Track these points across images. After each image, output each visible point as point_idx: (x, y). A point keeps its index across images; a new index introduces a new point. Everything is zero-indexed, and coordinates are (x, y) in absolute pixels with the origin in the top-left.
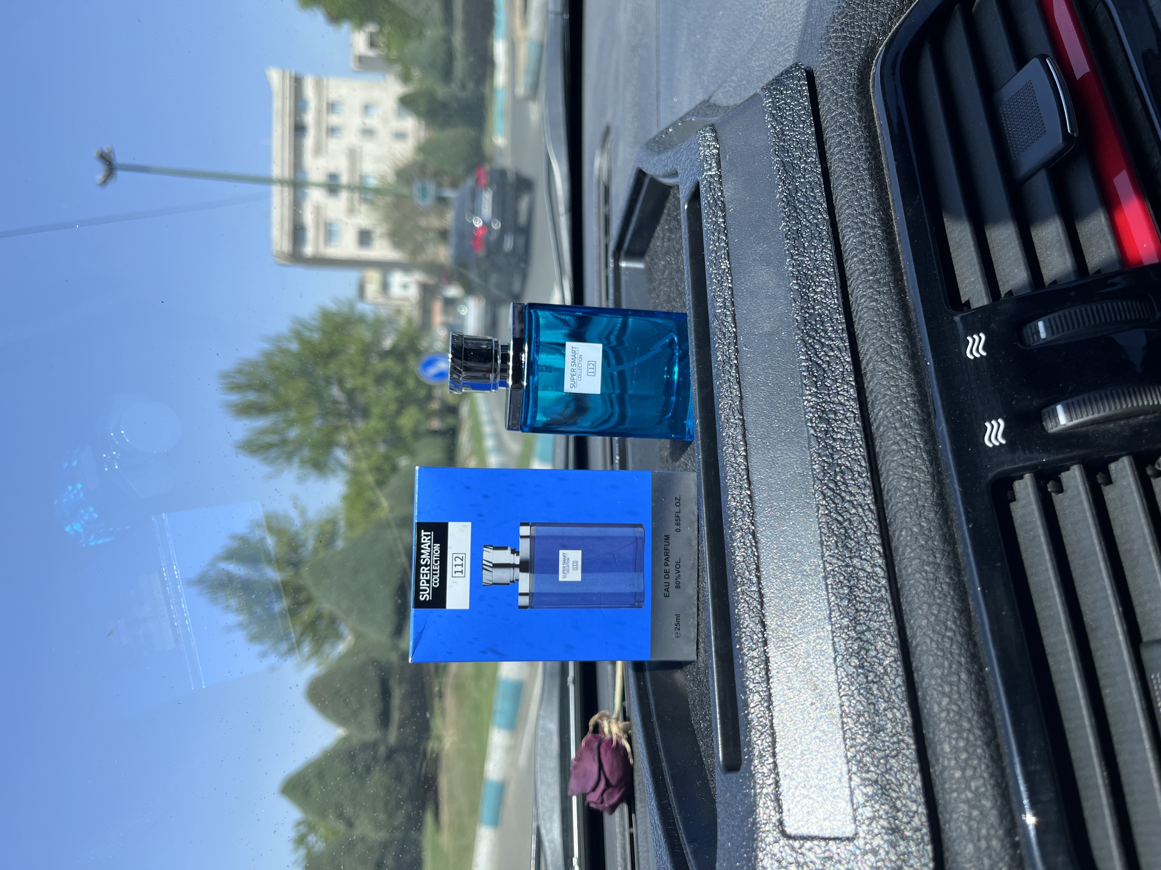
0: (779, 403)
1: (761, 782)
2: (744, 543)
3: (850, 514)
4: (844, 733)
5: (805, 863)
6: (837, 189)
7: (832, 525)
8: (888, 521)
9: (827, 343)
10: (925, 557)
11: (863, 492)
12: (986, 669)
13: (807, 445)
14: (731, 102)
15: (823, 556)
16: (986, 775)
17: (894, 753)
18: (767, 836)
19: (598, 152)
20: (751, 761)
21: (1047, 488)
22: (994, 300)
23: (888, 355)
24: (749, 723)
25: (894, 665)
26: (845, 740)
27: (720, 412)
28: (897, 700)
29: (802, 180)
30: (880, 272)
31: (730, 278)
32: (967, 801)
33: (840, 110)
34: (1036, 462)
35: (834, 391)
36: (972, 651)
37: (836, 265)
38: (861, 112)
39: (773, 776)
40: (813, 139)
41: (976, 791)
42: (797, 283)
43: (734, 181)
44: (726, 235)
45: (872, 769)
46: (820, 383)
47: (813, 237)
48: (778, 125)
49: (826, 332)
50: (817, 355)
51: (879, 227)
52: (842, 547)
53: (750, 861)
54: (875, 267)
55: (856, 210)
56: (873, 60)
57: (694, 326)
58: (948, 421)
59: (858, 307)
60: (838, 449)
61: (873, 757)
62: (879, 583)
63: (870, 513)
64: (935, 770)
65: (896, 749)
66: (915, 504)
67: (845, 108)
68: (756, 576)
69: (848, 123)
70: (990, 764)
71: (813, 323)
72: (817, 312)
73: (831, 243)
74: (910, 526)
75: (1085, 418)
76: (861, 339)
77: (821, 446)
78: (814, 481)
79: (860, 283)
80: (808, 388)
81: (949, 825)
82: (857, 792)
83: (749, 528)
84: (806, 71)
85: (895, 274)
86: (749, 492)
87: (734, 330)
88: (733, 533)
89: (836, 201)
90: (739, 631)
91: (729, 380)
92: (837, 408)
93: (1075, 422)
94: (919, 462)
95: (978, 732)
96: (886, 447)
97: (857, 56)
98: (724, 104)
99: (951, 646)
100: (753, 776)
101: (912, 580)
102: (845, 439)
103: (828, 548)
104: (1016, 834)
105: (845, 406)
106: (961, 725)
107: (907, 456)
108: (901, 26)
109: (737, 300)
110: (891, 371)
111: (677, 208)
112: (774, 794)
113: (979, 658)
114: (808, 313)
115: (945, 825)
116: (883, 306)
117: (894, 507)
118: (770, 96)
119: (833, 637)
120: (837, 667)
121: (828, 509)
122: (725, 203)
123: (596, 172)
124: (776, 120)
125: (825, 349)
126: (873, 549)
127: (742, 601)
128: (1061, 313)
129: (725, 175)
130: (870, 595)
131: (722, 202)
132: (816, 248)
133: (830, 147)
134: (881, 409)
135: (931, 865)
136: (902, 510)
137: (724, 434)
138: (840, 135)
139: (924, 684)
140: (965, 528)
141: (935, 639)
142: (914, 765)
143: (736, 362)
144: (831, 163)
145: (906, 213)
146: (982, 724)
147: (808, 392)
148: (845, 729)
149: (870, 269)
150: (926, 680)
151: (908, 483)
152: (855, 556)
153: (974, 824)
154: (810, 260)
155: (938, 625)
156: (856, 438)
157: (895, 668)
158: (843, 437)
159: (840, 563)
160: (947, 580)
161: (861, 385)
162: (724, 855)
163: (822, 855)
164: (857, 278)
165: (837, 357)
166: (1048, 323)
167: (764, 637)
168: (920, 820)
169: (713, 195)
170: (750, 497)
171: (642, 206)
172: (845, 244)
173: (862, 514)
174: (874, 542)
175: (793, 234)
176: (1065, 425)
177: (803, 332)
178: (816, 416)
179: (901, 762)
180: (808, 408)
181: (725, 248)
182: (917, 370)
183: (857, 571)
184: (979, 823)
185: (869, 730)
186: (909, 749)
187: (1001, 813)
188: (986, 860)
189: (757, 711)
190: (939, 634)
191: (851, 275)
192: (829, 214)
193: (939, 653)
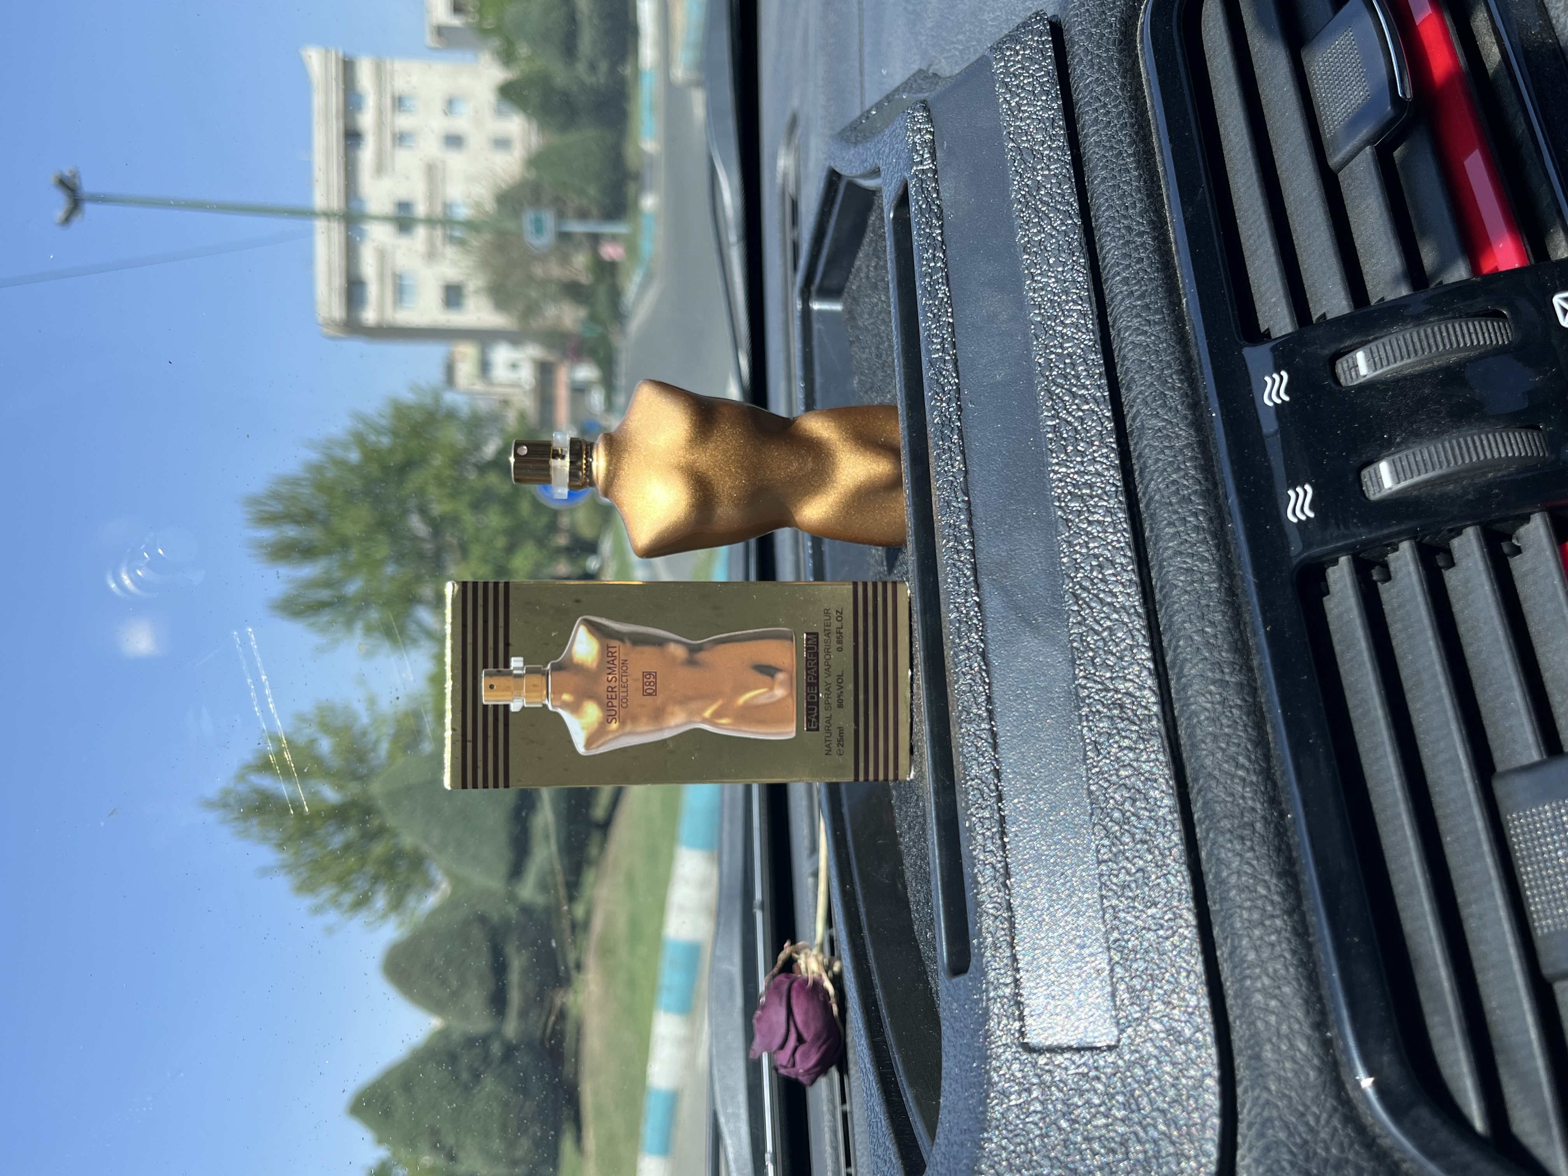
0: (1016, 477)
1: (996, 982)
2: (970, 667)
3: (1111, 620)
4: (1104, 911)
5: (1053, 1082)
6: (1092, 181)
7: (1087, 636)
8: (1161, 628)
9: (1080, 393)
10: (1210, 674)
11: (1129, 591)
12: (1289, 816)
13: (1054, 533)
14: (955, 70)
15: (1075, 677)
16: (1288, 955)
17: (1170, 932)
18: (1004, 1052)
20: (982, 955)
21: (1371, 576)
22: (1300, 327)
23: (1160, 406)
24: (979, 904)
25: (1170, 817)
26: (1104, 919)
27: (938, 494)
28: (1173, 864)
29: (1046, 172)
30: (1150, 295)
31: (950, 310)
32: (1264, 991)
33: (1097, 75)
34: (1353, 540)
35: (1089, 457)
36: (1271, 794)
37: (1091, 287)
38: (1125, 78)
39: (1011, 973)
40: (1060, 115)
41: (1275, 978)
42: (1040, 314)
43: (954, 177)
44: (944, 252)
45: (1140, 955)
46: (1070, 448)
47: (1060, 249)
48: (1012, 97)
49: (1077, 377)
50: (1066, 410)
51: (1148, 233)
52: (1101, 665)
53: (982, 1087)
54: (1144, 288)
55: (1118, 211)
56: (1142, 4)
57: (904, 379)
58: (1239, 490)
59: (1122, 342)
60: (1096, 534)
61: (1141, 939)
62: (1150, 710)
63: (1137, 618)
64: (1222, 953)
65: (1172, 928)
66: (1196, 604)
67: (1104, 72)
68: (987, 710)
69: (1107, 93)
70: (1292, 940)
71: (1062, 366)
72: (1066, 352)
73: (1084, 258)
74: (1189, 633)
75: (1417, 479)
76: (1125, 387)
77: (1072, 532)
78: (1064, 579)
79: (1125, 311)
80: (1054, 455)
82: (1122, 987)
83: (978, 647)
84: (1050, 23)
85: (1170, 295)
86: (978, 600)
87: (957, 381)
88: (956, 655)
89: (1091, 200)
90: (965, 784)
91: (950, 448)
92: (1093, 480)
93: (1404, 484)
94: (1201, 547)
95: (1276, 898)
96: (1158, 530)
98: (948, 75)
99: (1244, 788)
100: (985, 974)
101: (1192, 704)
102: (1104, 521)
103: (1082, 668)
104: (1328, 1029)
105: (1105, 476)
106: (1256, 891)
107: (1186, 540)
109: (959, 339)
110: (1164, 427)
111: (880, 219)
112: (1013, 998)
113: (1279, 803)
114: (1054, 353)
115: (1234, 1022)
116: (1155, 341)
117: (1169, 610)
118: (1002, 59)
119: (1089, 785)
120: (1094, 825)
121: (1081, 615)
122: (943, 207)
123: (779, 178)
124: (1010, 91)
125: (1076, 401)
126: (1141, 666)
127: (968, 744)
128: (1386, 340)
129: (942, 169)
130: (1137, 728)
131: (938, 206)
132: (1064, 264)
133: (1083, 125)
134: (1152, 479)
135: (1216, 1073)
136: (1180, 612)
137: (943, 523)
138: (1096, 110)
139: (1208, 843)
140: (1261, 632)
141: (1222, 780)
142: (1194, 946)
143: (959, 424)
144: (1085, 148)
145: (1184, 213)
146: (1283, 888)
147: (1055, 461)
148: (1105, 906)
149: (1137, 290)
150: (1211, 835)
151: (1187, 576)
152: (1118, 677)
153: (1273, 1020)
154: (1057, 282)
155: (1227, 762)
156: (1119, 519)
157: (1170, 821)
158: (1101, 519)
160: (1239, 702)
161: (1125, 449)
162: (951, 1085)
163: (1075, 1071)
164: (1120, 304)
165: (1093, 411)
166: (1369, 354)
167: (997, 790)
168: (1201, 1016)
169: (926, 198)
170: (978, 604)
171: (837, 221)
172: (1104, 258)
173: (1126, 620)
174: (1143, 657)
175: (1034, 247)
176: (1390, 489)
177: (1047, 380)
178: (1066, 491)
179: (1178, 944)
180: (1054, 481)
181: (942, 269)
182: (1199, 424)
183: (1120, 696)
184: (1277, 1015)
185: (1136, 904)
186: (1188, 927)
187: (1306, 1001)
188: (1288, 1065)
189: (991, 889)
190: (1227, 773)
191: (1112, 298)
192: (1081, 218)
193: (1228, 799)
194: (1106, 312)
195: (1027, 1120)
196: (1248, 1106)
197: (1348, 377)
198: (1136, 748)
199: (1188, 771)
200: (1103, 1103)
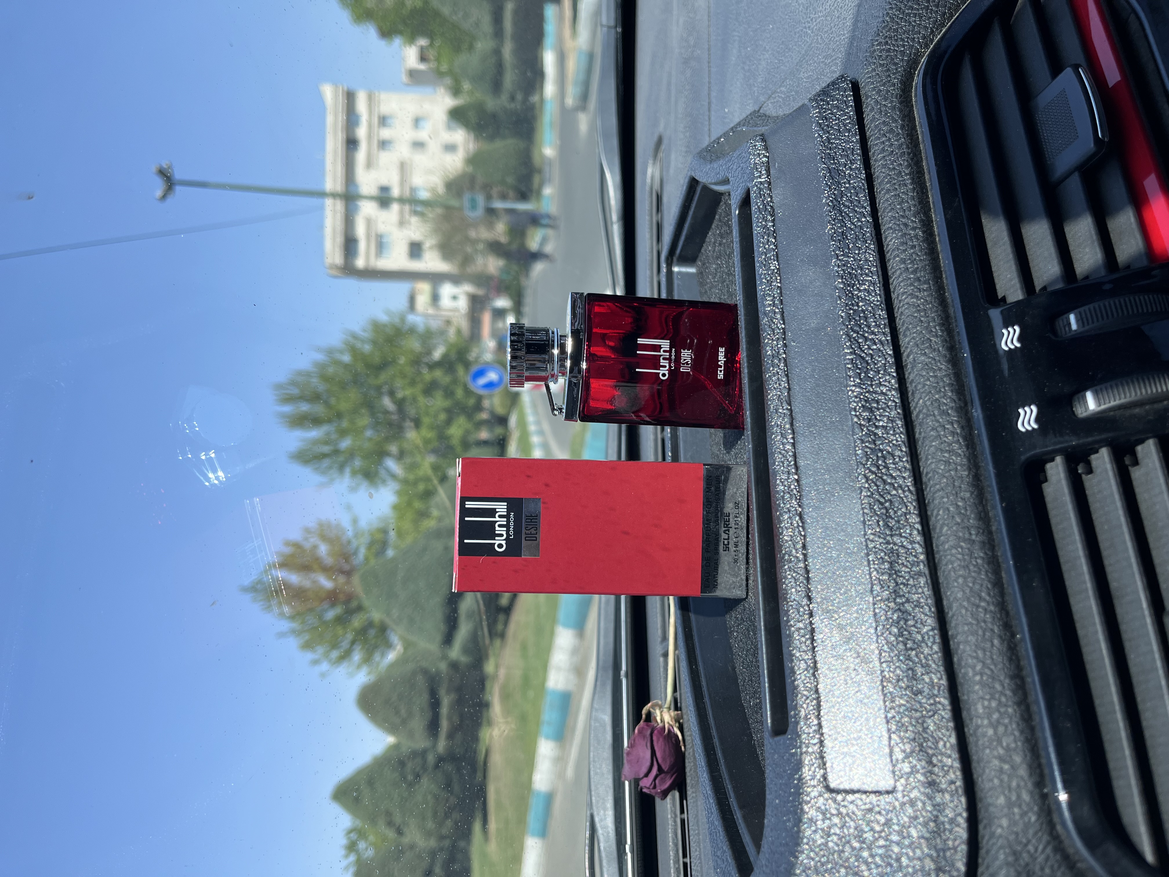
0: (825, 394)
1: (807, 742)
2: (791, 523)
3: (891, 495)
4: (885, 695)
5: (848, 814)
6: (880, 192)
7: (874, 505)
8: (926, 502)
9: (870, 337)
10: (961, 534)
11: (904, 475)
12: (1018, 636)
13: (851, 433)
14: (781, 113)
15: (865, 534)
16: (1017, 733)
17: (930, 714)
18: (812, 791)
19: (651, 162)
20: (797, 723)
21: (1077, 470)
22: (1029, 295)
23: (927, 348)
24: (796, 688)
25: (931, 633)
26: (885, 702)
27: (769, 403)
28: (933, 665)
29: (847, 185)
30: (921, 271)
31: (779, 278)
32: (999, 757)
33: (883, 119)
34: (1066, 445)
35: (877, 382)
36: (1005, 620)
37: (879, 265)
38: (904, 121)
39: (817, 736)
40: (858, 146)
41: (1008, 749)
42: (842, 282)
43: (782, 187)
44: (775, 238)
45: (910, 728)
46: (863, 375)
47: (857, 238)
48: (824, 134)
49: (869, 327)
50: (861, 349)
51: (920, 228)
52: (884, 526)
53: (796, 813)
54: (916, 266)
55: (898, 213)
56: (916, 70)
57: (745, 323)
58: (983, 408)
59: (900, 303)
60: (880, 435)
61: (911, 718)
62: (918, 558)
63: (910, 495)
64: (969, 730)
65: (933, 710)
66: (952, 485)
67: (889, 116)
68: (803, 554)
69: (891, 131)
70: (1020, 723)
71: (858, 318)
72: (860, 309)
73: (874, 244)
74: (946, 506)
75: (1113, 403)
76: (902, 334)
77: (864, 433)
78: (858, 466)
79: (902, 282)
80: (852, 379)
81: (982, 777)
82: (897, 750)
83: (796, 510)
84: (852, 83)
85: (934, 273)
86: (796, 477)
87: (783, 326)
88: (781, 515)
89: (879, 205)
90: (787, 604)
91: (778, 373)
92: (880, 398)
93: (1103, 407)
94: (956, 446)
95: (1008, 693)
96: (925, 433)
97: (901, 67)
98: (774, 115)
99: (985, 615)
100: (799, 736)
101: (948, 555)
102: (887, 426)
103: (870, 527)
104: (1045, 786)
105: (887, 395)
106: (994, 687)
107: (945, 441)
108: (942, 38)
109: (786, 298)
110: (930, 363)
111: (729, 214)
112: (819, 753)
113: (1011, 627)
114: (853, 309)
115: (978, 779)
116: (923, 302)
117: (932, 489)
118: (817, 107)
119: (874, 609)
120: (878, 636)
121: (870, 491)
122: (775, 208)
123: (649, 180)
124: (823, 129)
125: (868, 343)
126: (912, 527)
127: (789, 577)
128: (1091, 306)
129: (774, 181)
130: (909, 570)
131: (772, 207)
132: (859, 249)
133: (874, 153)
134: (921, 398)
135: (965, 815)
136: (940, 491)
137: (773, 423)
138: (883, 142)
139: (959, 652)
140: (999, 507)
141: (970, 609)
142: (949, 724)
143: (784, 356)
144: (874, 169)
145: (945, 215)
146: (1013, 686)
147: (852, 383)
148: (885, 692)
149: (911, 267)
150: (961, 647)
151: (945, 466)
152: (895, 534)
153: (1005, 778)
154: (855, 260)
155: (973, 596)
156: (897, 425)
157: (932, 636)
158: (885, 424)
159: (881, 540)
160: (982, 555)
161: (902, 376)
162: (772, 811)
163: (863, 807)
164: (899, 277)
165: (879, 350)
166: (1079, 316)
167: (809, 610)
168: (954, 773)
169: (763, 201)
170: (798, 481)
171: (694, 212)
172: (888, 245)
173: (902, 496)
174: (914, 521)
175: (838, 236)
176: (1093, 410)
177: (847, 327)
178: (860, 405)
179: (937, 722)
180: (852, 397)
181: (774, 250)
182: (955, 361)
183: (897, 547)
184: (1009, 776)
185: (908, 693)
186: (944, 710)
187: (1030, 767)
188: (1016, 810)
189: (803, 677)
190: (974, 604)
191: (893, 273)
192: (873, 217)
193: (974, 622)
194: (889, 282)
195: (829, 839)
196: (986, 838)
197: (1063, 330)
198: (908, 584)
199: (945, 603)
200: (883, 831)
